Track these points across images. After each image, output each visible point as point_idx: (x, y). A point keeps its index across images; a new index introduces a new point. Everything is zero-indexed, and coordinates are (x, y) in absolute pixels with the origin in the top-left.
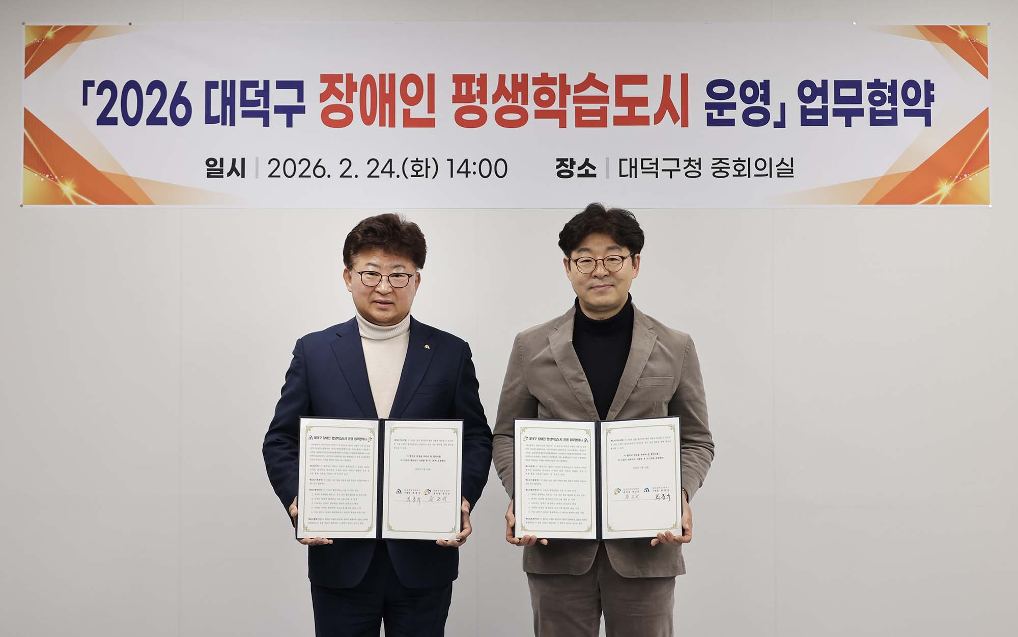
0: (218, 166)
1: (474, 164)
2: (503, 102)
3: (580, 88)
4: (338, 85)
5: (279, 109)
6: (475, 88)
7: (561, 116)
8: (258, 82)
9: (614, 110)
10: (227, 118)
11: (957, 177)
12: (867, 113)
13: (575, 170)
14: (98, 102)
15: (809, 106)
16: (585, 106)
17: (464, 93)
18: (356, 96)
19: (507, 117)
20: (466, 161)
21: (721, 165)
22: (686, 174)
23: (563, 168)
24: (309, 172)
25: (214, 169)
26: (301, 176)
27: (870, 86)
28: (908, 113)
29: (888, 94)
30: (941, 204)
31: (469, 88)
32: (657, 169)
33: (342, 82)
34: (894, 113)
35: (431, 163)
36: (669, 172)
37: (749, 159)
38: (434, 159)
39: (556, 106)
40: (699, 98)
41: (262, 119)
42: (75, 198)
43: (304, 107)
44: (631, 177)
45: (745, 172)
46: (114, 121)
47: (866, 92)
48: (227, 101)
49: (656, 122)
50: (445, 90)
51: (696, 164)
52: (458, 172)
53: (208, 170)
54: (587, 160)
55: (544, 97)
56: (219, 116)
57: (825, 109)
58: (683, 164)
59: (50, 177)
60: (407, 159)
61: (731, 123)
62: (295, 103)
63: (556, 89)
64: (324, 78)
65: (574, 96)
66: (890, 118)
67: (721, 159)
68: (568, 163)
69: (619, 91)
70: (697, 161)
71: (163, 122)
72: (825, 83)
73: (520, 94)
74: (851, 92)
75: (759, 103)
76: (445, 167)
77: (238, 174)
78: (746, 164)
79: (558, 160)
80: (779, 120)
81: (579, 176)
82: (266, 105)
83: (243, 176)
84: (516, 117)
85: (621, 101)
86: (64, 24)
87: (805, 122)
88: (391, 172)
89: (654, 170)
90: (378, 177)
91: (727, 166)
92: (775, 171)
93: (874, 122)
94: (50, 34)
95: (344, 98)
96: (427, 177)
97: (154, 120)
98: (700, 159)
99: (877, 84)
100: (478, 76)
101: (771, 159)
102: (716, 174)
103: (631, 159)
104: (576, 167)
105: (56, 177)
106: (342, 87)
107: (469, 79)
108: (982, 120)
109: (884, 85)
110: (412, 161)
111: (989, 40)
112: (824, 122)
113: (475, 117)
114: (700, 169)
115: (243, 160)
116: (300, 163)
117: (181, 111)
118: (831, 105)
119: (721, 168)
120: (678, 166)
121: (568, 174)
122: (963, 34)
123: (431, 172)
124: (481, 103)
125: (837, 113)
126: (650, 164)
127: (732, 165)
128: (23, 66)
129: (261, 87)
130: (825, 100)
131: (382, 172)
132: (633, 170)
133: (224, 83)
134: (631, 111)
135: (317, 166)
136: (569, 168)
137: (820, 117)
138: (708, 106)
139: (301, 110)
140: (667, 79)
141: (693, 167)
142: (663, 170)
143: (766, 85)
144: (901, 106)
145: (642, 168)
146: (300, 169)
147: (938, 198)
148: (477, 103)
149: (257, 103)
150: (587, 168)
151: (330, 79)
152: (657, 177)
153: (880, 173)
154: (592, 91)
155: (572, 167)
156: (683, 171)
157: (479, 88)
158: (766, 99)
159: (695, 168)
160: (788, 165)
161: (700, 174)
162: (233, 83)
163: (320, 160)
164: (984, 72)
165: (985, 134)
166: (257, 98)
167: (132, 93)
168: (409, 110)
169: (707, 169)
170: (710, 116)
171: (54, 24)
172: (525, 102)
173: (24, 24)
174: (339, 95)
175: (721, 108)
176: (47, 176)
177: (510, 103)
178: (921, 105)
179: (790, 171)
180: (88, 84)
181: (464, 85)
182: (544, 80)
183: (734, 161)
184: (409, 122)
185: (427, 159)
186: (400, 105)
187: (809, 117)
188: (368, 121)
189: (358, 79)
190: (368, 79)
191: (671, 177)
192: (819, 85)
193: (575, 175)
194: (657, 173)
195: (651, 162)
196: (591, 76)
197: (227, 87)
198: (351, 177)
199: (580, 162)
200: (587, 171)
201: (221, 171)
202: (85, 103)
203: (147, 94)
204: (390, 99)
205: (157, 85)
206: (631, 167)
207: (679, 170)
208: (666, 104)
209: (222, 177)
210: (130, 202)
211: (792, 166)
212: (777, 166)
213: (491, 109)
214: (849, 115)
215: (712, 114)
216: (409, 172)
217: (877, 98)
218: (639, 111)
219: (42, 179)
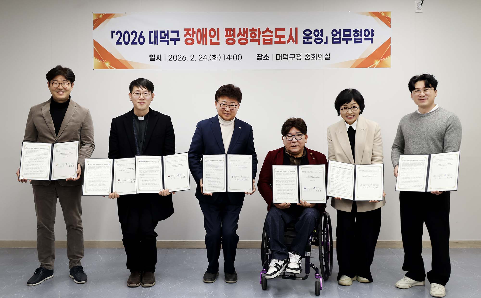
0: (153, 57)
1: (232, 56)
2: (240, 37)
3: (264, 32)
4: (189, 32)
5: (172, 40)
6: (232, 33)
7: (258, 41)
8: (165, 31)
9: (275, 39)
10: (156, 42)
11: (381, 59)
12: (353, 39)
13: (263, 58)
14: (116, 37)
15: (335, 37)
16: (266, 38)
17: (228, 34)
18: (195, 35)
19: (242, 41)
20: (229, 55)
21: (308, 56)
22: (297, 59)
23: (259, 57)
24: (181, 59)
25: (152, 58)
26: (179, 60)
27: (354, 31)
28: (365, 39)
29: (360, 34)
30: (376, 67)
31: (230, 33)
32: (288, 57)
33: (191, 31)
34: (361, 39)
35: (218, 56)
36: (292, 58)
37: (316, 54)
38: (219, 55)
39: (257, 38)
40: (301, 35)
41: (166, 42)
42: (110, 67)
43: (179, 39)
44: (280, 60)
45: (315, 58)
46: (121, 43)
47: (353, 33)
48: (156, 37)
49: (288, 43)
50: (223, 33)
51: (300, 56)
52: (227, 59)
53: (150, 58)
54: (266, 55)
55: (253, 35)
56: (153, 42)
57: (340, 38)
58: (296, 56)
59: (102, 61)
60: (211, 55)
61: (311, 43)
62: (176, 37)
63: (257, 33)
64: (185, 30)
65: (262, 35)
66: (360, 41)
67: (308, 54)
68: (260, 56)
69: (276, 33)
70: (300, 55)
71: (136, 43)
72: (340, 30)
73: (246, 34)
74: (348, 33)
75: (319, 37)
76: (223, 57)
77: (159, 60)
78: (315, 56)
79: (257, 55)
80: (326, 42)
81: (264, 60)
82: (168, 38)
83: (161, 60)
84: (245, 41)
85: (277, 36)
86: (105, 13)
87: (334, 42)
88: (206, 59)
89: (287, 58)
90: (202, 60)
91: (309, 56)
92: (324, 58)
93: (355, 42)
94: (101, 16)
95: (192, 36)
96: (217, 60)
97: (133, 43)
98: (301, 54)
99: (356, 30)
100: (233, 29)
101: (323, 54)
102: (306, 59)
103: (280, 54)
104: (263, 57)
105: (104, 61)
106: (191, 32)
107: (230, 30)
108: (389, 41)
109: (358, 31)
110: (213, 55)
111: (391, 16)
112: (339, 42)
113: (232, 41)
114: (301, 57)
115: (161, 55)
116: (178, 56)
117: (141, 40)
118: (342, 37)
119: (307, 57)
120: (294, 56)
121: (261, 59)
122: (383, 14)
123: (219, 58)
124: (234, 37)
125: (343, 39)
126: (286, 56)
127: (311, 56)
128: (93, 26)
129: (166, 33)
130: (340, 36)
131: (204, 59)
132: (281, 58)
133: (155, 31)
134: (280, 39)
135: (183, 57)
136: (261, 57)
137: (338, 41)
138: (304, 38)
139: (178, 40)
140: (291, 29)
141: (299, 56)
142: (290, 58)
143: (322, 31)
144: (364, 37)
145: (283, 57)
146: (178, 58)
147: (375, 66)
148: (232, 37)
149: (165, 38)
150: (266, 57)
151: (187, 30)
152: (288, 60)
153: (357, 58)
154: (268, 33)
155: (262, 57)
156: (296, 58)
157: (233, 33)
158: (322, 35)
159: (299, 57)
160: (328, 56)
161: (301, 59)
162: (157, 31)
163: (184, 55)
164: (390, 26)
165: (389, 46)
166: (165, 36)
167: (126, 34)
168: (211, 40)
169: (303, 57)
170: (304, 41)
171: (102, 13)
172: (247, 37)
173: (93, 13)
174: (190, 35)
175: (308, 38)
176: (101, 60)
177: (243, 37)
178: (370, 37)
179: (329, 58)
180: (113, 32)
181: (228, 31)
182: (253, 30)
183: (312, 55)
184: (212, 43)
185: (217, 55)
186: (209, 38)
187: (335, 41)
188: (199, 43)
189: (196, 30)
190: (199, 30)
191: (292, 60)
192: (338, 31)
193: (263, 59)
194: (288, 59)
195: (286, 55)
196: (268, 29)
197: (156, 33)
198: (194, 60)
199: (264, 55)
200: (266, 58)
201: (154, 59)
202: (112, 38)
203: (131, 35)
204: (206, 36)
205: (134, 32)
206: (280, 57)
207: (295, 58)
208: (291, 37)
209: (155, 60)
210: (126, 68)
211: (330, 56)
212: (325, 56)
213: (237, 39)
214: (347, 40)
215: (305, 40)
216: (212, 59)
217: (356, 35)
218: (283, 39)
219: (99, 61)
